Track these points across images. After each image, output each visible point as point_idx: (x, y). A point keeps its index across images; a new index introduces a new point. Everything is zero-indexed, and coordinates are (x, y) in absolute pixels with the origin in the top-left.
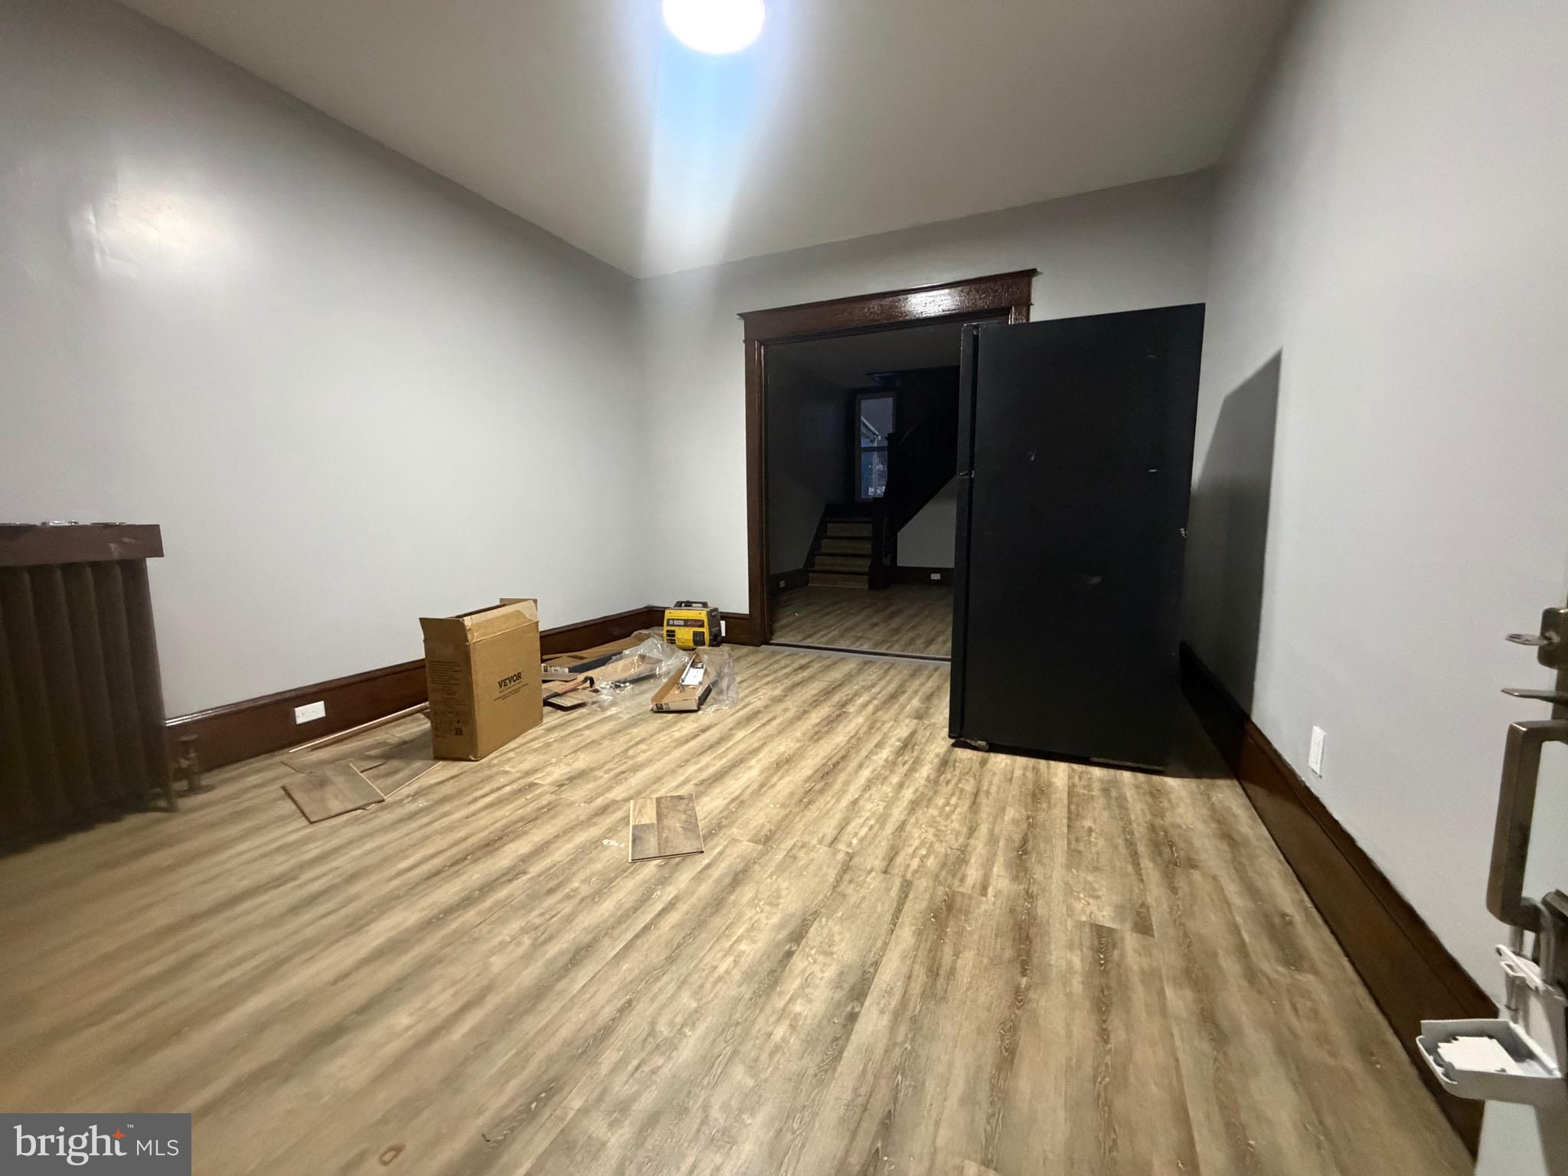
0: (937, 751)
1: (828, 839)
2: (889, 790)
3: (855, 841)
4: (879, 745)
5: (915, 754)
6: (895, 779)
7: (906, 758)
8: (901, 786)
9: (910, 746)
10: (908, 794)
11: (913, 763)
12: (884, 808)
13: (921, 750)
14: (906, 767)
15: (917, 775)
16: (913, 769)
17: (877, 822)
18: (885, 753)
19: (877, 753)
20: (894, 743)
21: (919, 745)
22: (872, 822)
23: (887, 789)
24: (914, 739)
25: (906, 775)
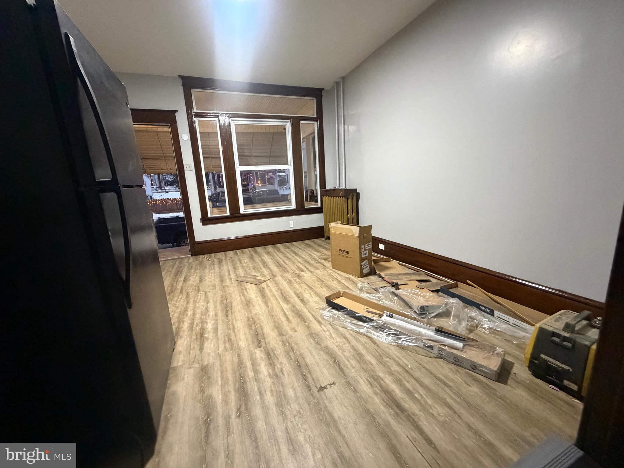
0: (183, 340)
1: (208, 292)
2: (198, 311)
3: (200, 295)
4: (216, 330)
5: (194, 333)
6: (198, 316)
7: (197, 328)
8: (194, 314)
9: (199, 337)
10: (190, 313)
11: (193, 327)
12: (196, 305)
13: (191, 337)
14: (195, 323)
15: (189, 321)
16: (192, 323)
17: (196, 301)
18: (210, 326)
19: (213, 324)
20: (209, 334)
21: (194, 339)
22: (198, 300)
23: (199, 311)
24: (199, 343)
25: (194, 319)
